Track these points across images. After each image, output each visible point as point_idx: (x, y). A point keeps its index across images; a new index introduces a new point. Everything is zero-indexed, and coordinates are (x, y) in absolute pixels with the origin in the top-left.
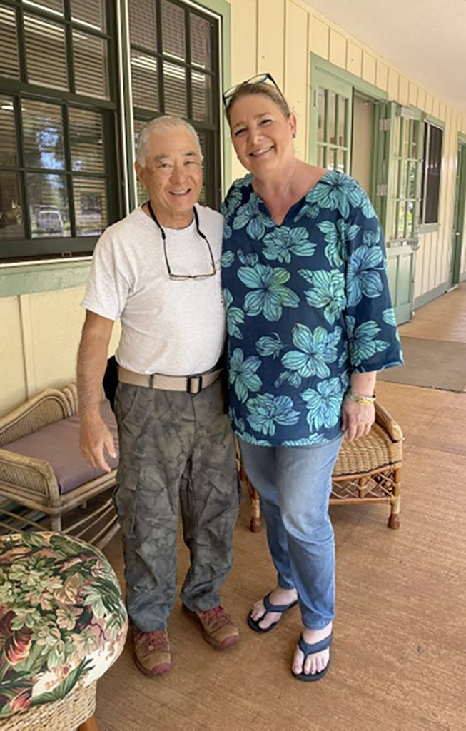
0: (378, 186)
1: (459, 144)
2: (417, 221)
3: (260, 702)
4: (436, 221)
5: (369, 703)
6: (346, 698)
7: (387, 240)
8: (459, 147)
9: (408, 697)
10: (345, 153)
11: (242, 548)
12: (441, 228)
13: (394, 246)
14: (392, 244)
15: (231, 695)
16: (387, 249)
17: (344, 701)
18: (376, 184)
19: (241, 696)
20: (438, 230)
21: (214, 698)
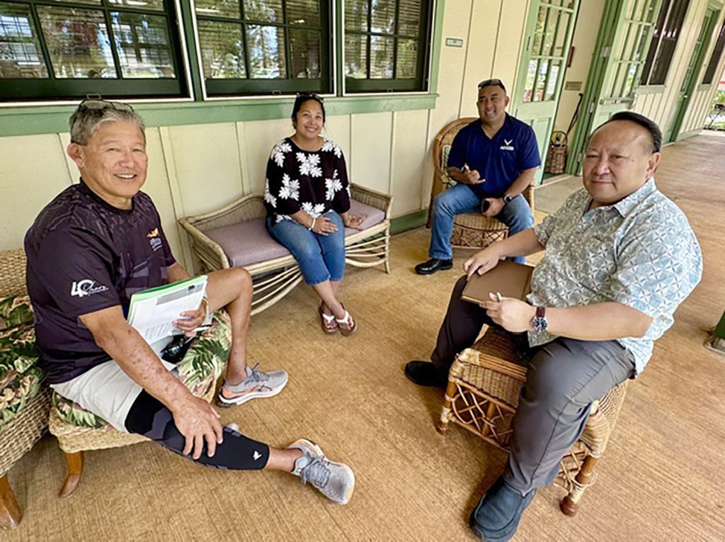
0: (603, 48)
1: (709, 9)
2: (637, 81)
3: (328, 441)
4: (663, 84)
5: (406, 465)
6: (390, 457)
7: (601, 98)
8: (706, 12)
9: (438, 471)
10: (571, 14)
11: (376, 326)
12: (667, 90)
13: (607, 104)
14: (605, 102)
15: (311, 430)
16: (599, 106)
17: (388, 459)
18: (601, 46)
19: (317, 432)
20: (663, 93)
21: (298, 429)
